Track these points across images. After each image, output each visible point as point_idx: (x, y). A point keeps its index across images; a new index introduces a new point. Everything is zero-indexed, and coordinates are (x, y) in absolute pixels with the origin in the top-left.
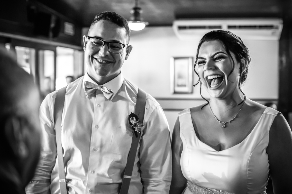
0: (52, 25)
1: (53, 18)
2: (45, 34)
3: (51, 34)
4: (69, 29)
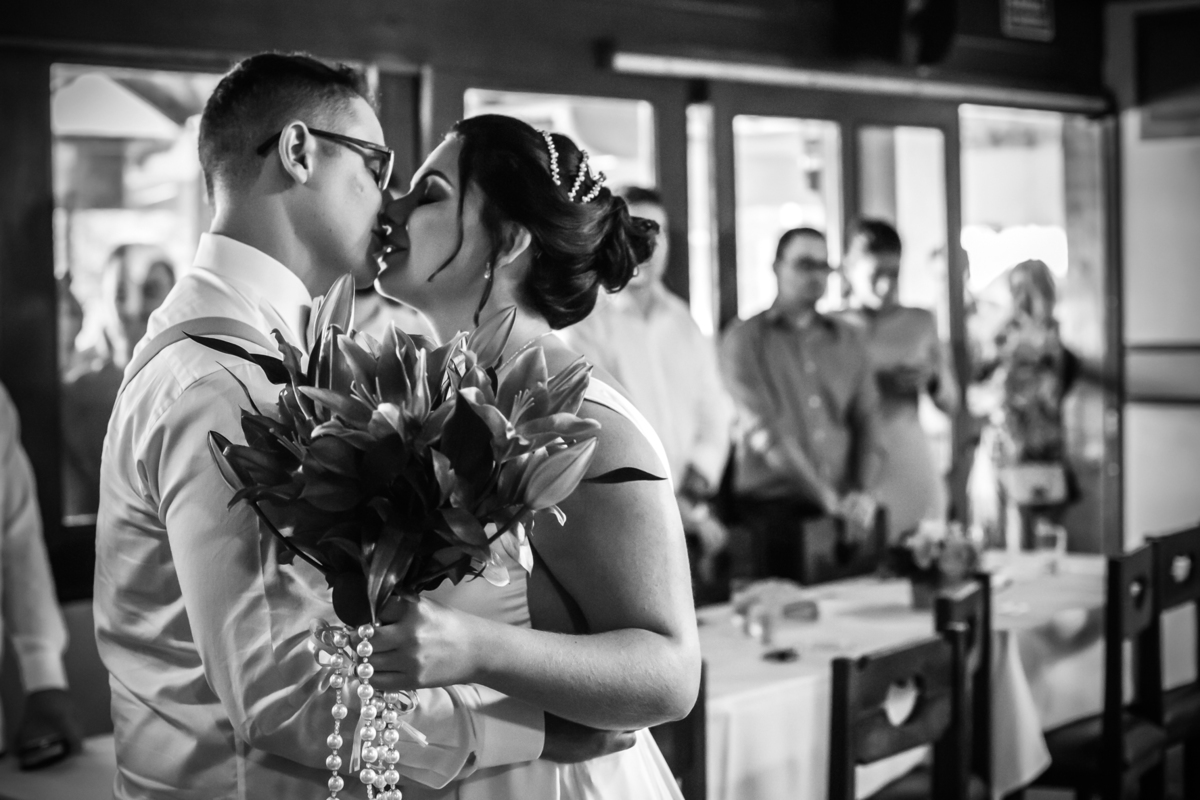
3: (911, 45)
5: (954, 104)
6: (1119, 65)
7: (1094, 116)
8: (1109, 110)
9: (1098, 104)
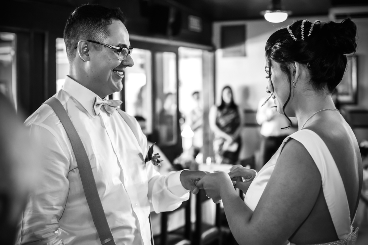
0: (171, 20)
1: (172, 11)
2: (161, 32)
3: (170, 31)
4: (195, 24)
5: (177, 47)
6: (216, 38)
7: (210, 51)
8: (213, 50)
9: (210, 48)
